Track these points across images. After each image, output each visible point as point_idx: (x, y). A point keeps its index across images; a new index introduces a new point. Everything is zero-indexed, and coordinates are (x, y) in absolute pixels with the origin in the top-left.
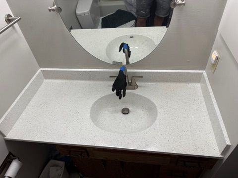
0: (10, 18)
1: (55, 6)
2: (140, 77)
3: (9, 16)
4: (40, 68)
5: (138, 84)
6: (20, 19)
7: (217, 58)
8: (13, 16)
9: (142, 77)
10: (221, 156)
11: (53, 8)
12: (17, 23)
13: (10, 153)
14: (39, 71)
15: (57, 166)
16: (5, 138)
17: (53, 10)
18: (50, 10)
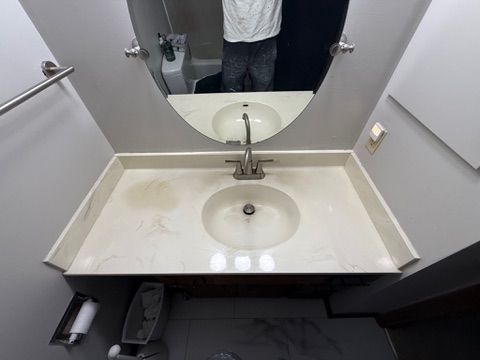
0: (52, 68)
1: (138, 48)
2: (270, 161)
3: (49, 64)
4: (116, 152)
5: (265, 170)
6: (73, 70)
7: (383, 134)
8: (58, 66)
9: (272, 161)
10: (399, 272)
11: (133, 50)
12: (66, 78)
13: (77, 294)
14: (115, 158)
15: (153, 289)
16: (66, 273)
17: (134, 55)
18: (128, 55)
